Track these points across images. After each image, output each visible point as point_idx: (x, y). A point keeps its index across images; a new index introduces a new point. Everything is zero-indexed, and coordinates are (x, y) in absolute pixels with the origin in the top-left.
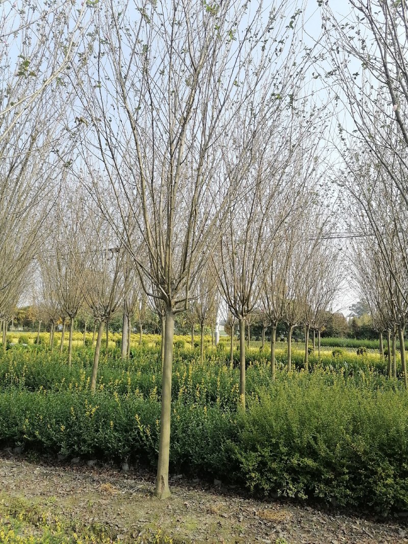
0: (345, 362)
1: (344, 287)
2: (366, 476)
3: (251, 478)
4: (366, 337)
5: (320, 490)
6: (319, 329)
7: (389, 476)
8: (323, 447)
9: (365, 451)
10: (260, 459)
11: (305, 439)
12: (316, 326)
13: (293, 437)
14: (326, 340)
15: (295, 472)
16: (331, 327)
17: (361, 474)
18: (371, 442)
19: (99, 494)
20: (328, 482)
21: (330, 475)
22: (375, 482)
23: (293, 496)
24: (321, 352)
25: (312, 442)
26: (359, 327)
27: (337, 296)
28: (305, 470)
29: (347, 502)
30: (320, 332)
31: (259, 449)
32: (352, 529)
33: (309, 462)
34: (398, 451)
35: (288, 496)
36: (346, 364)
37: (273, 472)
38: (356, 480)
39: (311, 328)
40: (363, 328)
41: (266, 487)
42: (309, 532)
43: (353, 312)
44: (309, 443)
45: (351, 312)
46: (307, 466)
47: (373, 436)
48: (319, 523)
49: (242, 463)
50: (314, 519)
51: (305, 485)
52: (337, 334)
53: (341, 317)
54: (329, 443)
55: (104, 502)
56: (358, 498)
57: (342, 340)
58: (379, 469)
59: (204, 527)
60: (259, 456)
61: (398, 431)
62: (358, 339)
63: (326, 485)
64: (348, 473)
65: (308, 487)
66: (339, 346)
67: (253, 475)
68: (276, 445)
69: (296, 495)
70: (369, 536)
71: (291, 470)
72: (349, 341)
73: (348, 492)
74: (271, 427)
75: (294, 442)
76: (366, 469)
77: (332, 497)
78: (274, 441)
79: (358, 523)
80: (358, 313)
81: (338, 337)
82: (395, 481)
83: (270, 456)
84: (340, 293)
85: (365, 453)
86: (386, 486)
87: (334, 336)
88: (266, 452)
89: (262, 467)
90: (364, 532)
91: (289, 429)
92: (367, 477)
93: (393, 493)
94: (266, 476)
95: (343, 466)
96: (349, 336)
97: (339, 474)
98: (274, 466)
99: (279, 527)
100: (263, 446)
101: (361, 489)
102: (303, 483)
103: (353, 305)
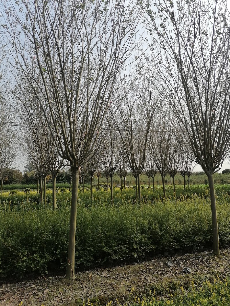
0: (16, 198)
1: (19, 154)
4: (32, 183)
6: (2, 179)
7: (25, 256)
9: (12, 245)
14: (7, 186)
16: (12, 178)
17: (9, 259)
18: (16, 239)
24: (2, 193)
26: (28, 177)
27: (14, 160)
30: (2, 181)
34: (31, 241)
36: (16, 199)
40: (31, 177)
43: (27, 169)
45: (25, 169)
47: (18, 236)
52: (15, 182)
53: (18, 172)
56: (7, 273)
57: (18, 185)
58: (20, 254)
61: (32, 231)
62: (27, 184)
66: (15, 189)
70: (9, 292)
72: (22, 185)
76: (13, 255)
79: (4, 287)
80: (29, 170)
81: (15, 184)
82: (28, 257)
84: (16, 158)
85: (13, 246)
86: (22, 262)
87: (14, 183)
90: (7, 291)
92: (12, 259)
93: (26, 265)
96: (22, 182)
101: (9, 267)
103: (27, 165)
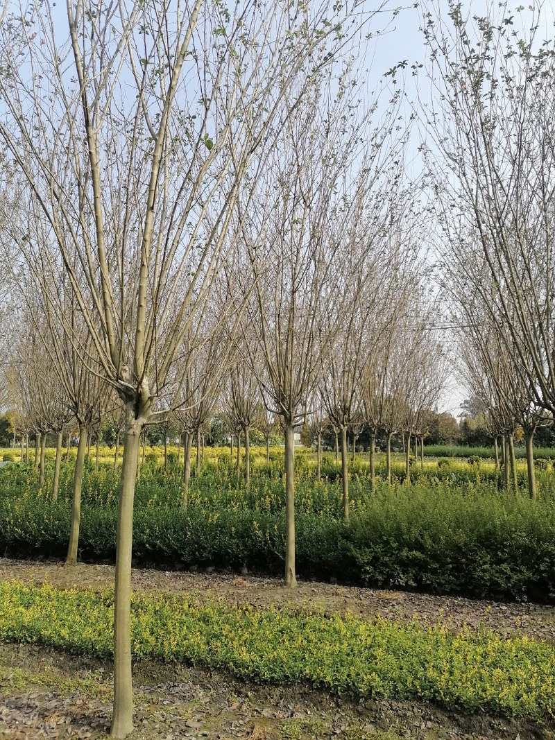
0: (453, 474)
1: (451, 384)
2: (467, 565)
3: (366, 572)
4: (482, 444)
5: (427, 578)
6: (422, 435)
7: (485, 563)
8: (429, 541)
10: (373, 554)
11: (412, 536)
12: (419, 433)
13: (402, 534)
14: (430, 448)
15: (405, 565)
16: (437, 432)
17: (462, 564)
18: (470, 535)
19: (235, 586)
20: (434, 572)
21: (436, 566)
22: (474, 569)
23: (404, 584)
24: (424, 464)
25: (420, 539)
26: (472, 431)
27: (443, 395)
28: (414, 562)
29: (451, 588)
30: (422, 439)
31: (372, 546)
32: (454, 603)
33: (418, 554)
34: (494, 542)
35: (400, 584)
37: (386, 565)
38: (458, 568)
39: (412, 434)
40: (478, 431)
41: (380, 578)
42: (419, 605)
43: (465, 410)
44: (416, 539)
45: (463, 410)
46: (416, 558)
47: (472, 530)
48: (427, 600)
49: (358, 558)
50: (423, 597)
51: (414, 575)
52: (445, 441)
53: (449, 419)
54: (435, 539)
55: (241, 592)
56: (461, 585)
57: (451, 447)
58: (478, 558)
59: (333, 604)
60: (372, 552)
61: (494, 526)
62: (471, 446)
63: (432, 574)
64: (451, 563)
65: (416, 577)
66: (448, 456)
67: (368, 568)
68: (387, 542)
69: (406, 583)
70: (469, 607)
71: (402, 563)
72: (459, 448)
73: (452, 578)
74: (383, 527)
75: (403, 539)
77: (437, 583)
78: (385, 538)
79: (459, 599)
80: (471, 412)
81: (445, 444)
83: (382, 551)
84: (446, 391)
85: (466, 544)
86: (484, 571)
87: (441, 443)
88: (379, 548)
89: (375, 561)
90: (465, 605)
91: (399, 528)
93: (489, 577)
94: (379, 569)
95: (446, 556)
96: (460, 442)
97: (443, 565)
98: (386, 559)
99: (394, 603)
100: (376, 543)
101: (463, 576)
102: (412, 573)
103: (466, 402)
